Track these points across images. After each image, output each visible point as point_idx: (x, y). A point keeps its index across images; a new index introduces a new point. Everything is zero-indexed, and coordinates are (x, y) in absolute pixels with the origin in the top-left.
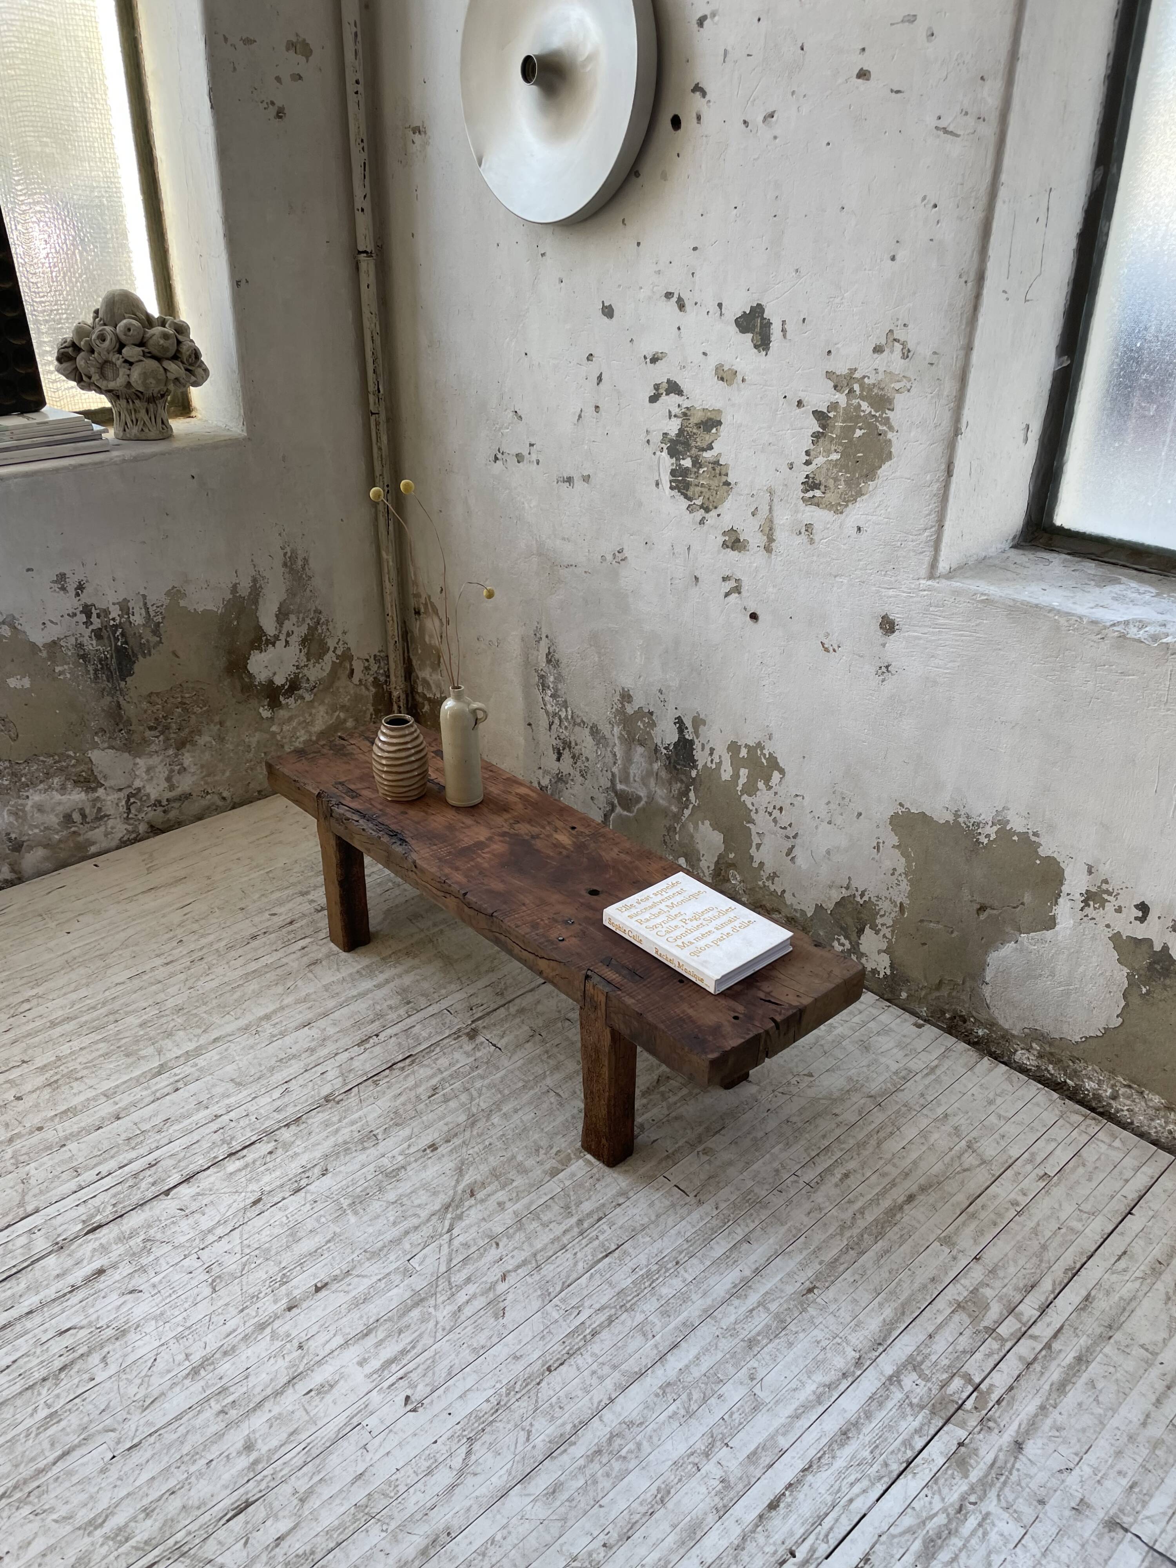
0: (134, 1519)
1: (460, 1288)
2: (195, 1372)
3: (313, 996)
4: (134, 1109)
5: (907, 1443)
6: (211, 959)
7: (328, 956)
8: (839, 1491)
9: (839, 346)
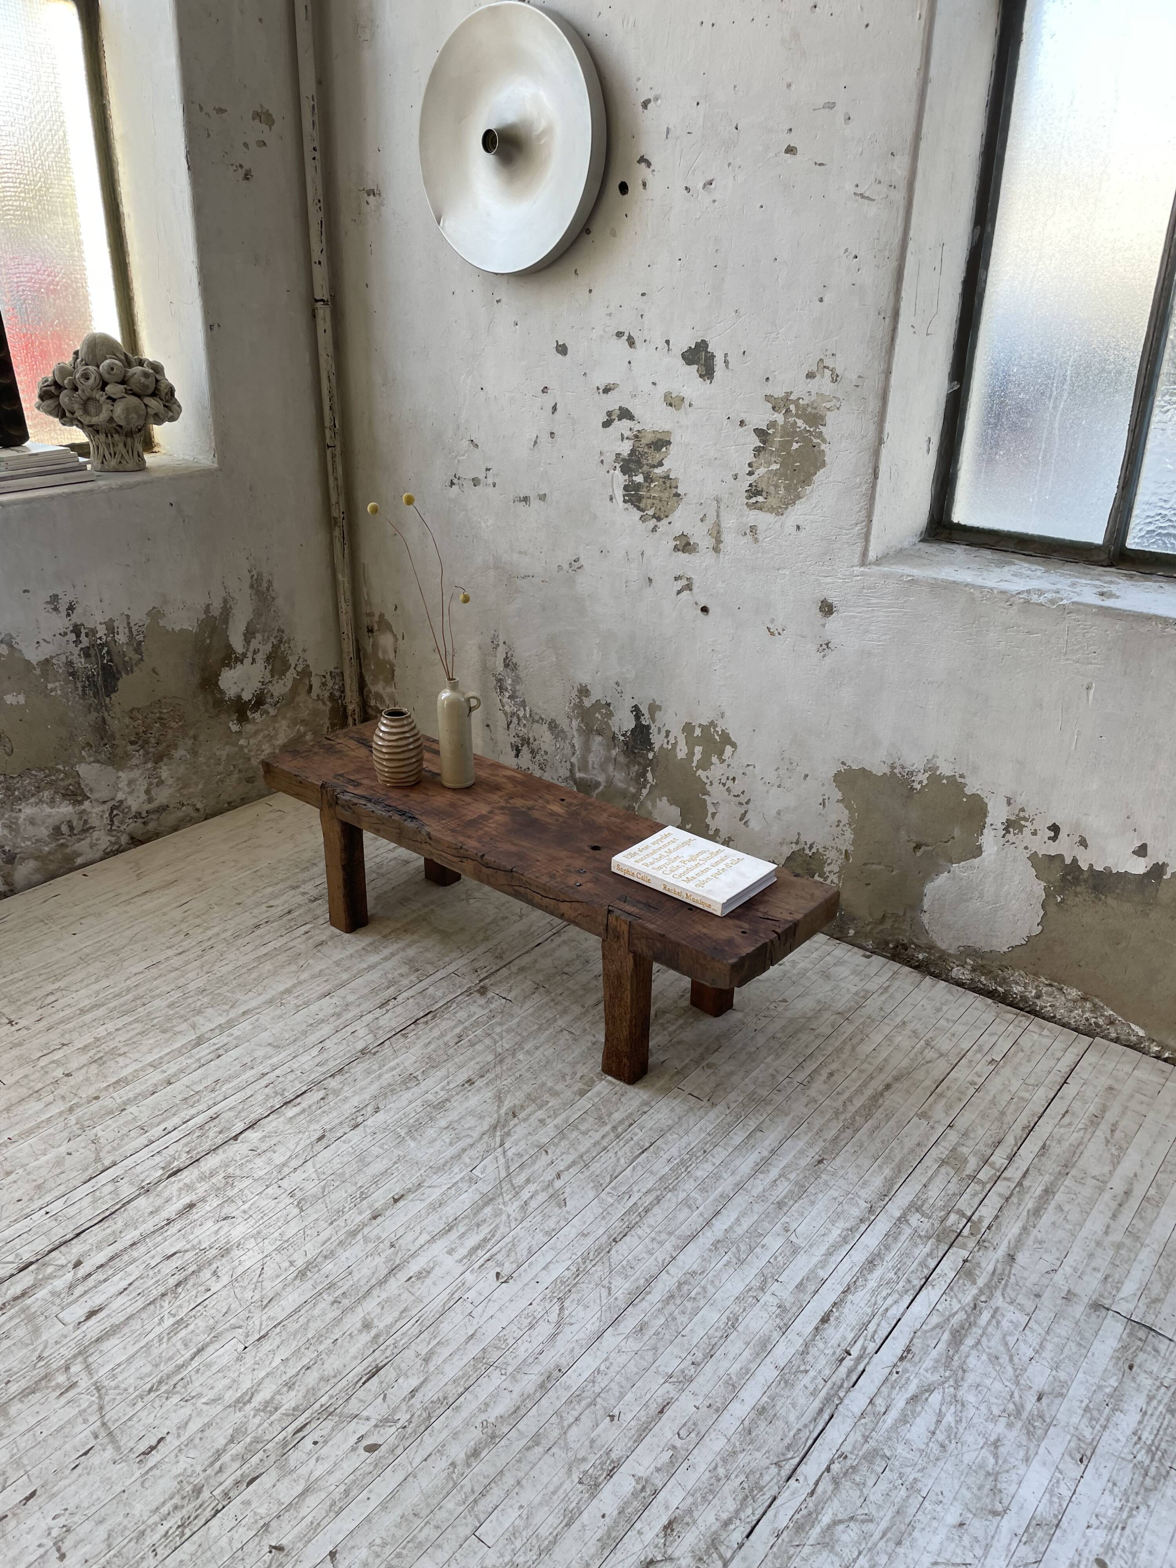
0: (278, 1392)
1: (522, 1188)
2: (302, 1274)
3: (328, 971)
4: (182, 1075)
5: (923, 1264)
6: (220, 947)
7: (332, 937)
8: (875, 1304)
9: (776, 373)
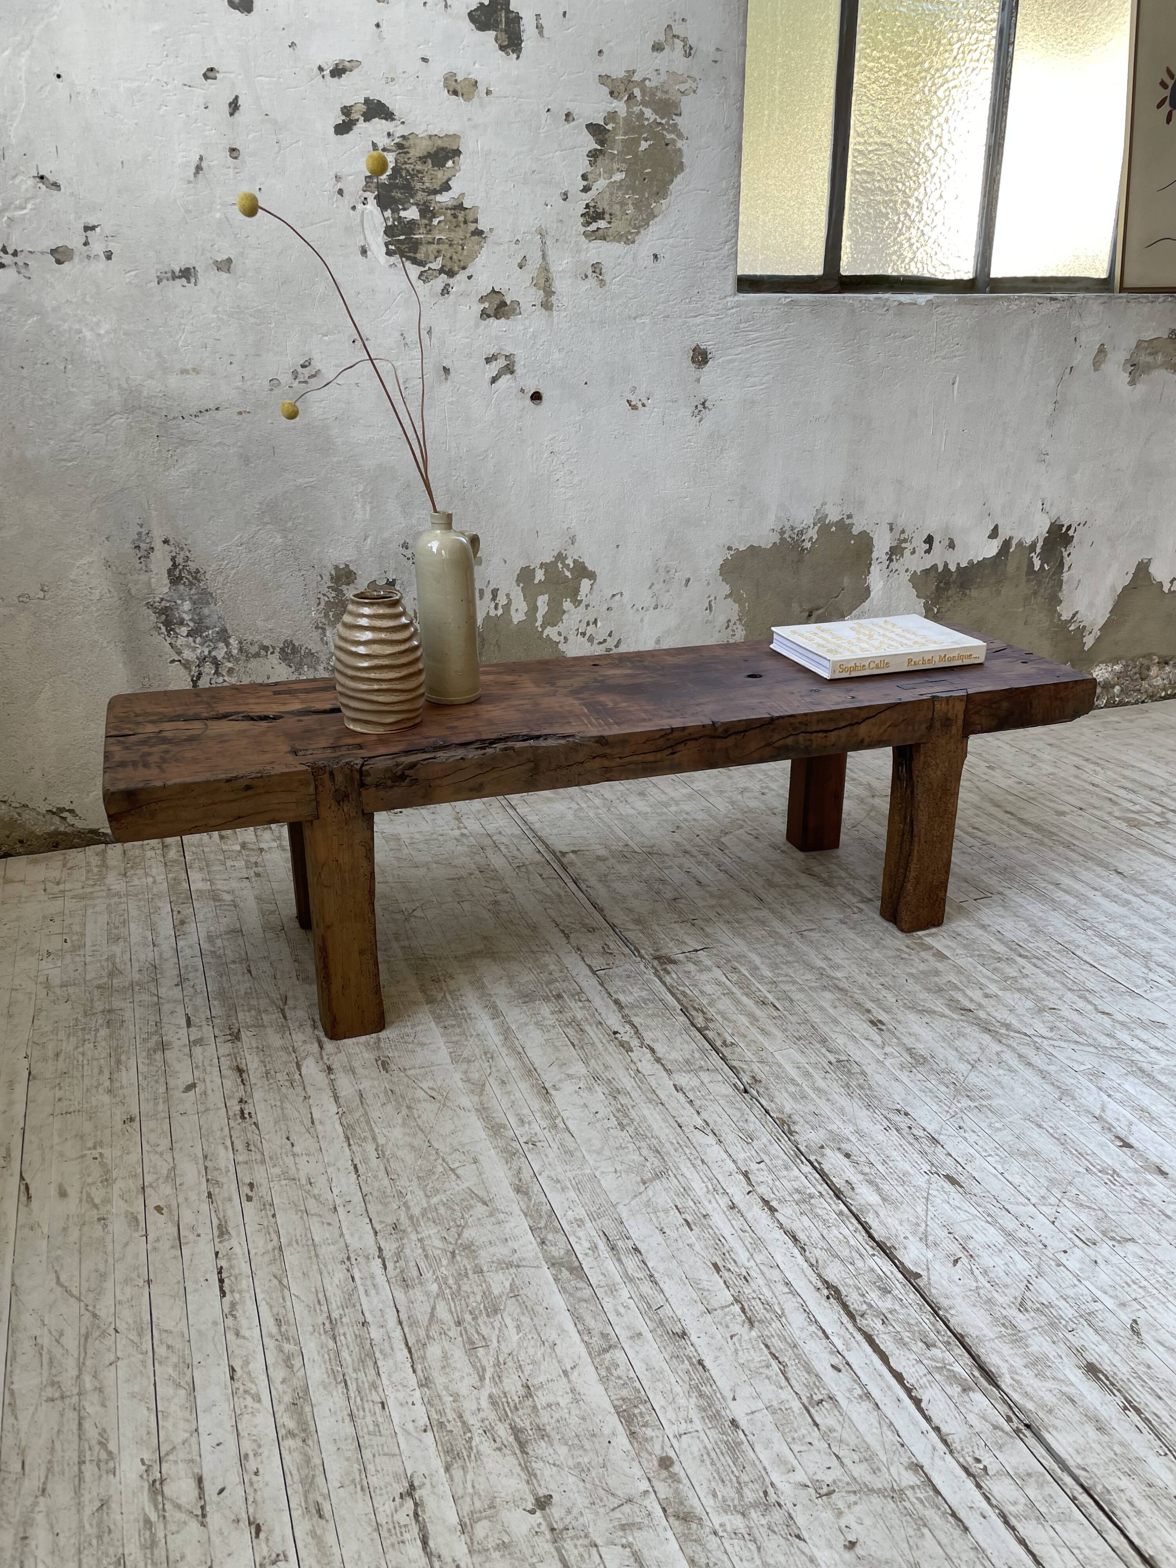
9: (612, 44)
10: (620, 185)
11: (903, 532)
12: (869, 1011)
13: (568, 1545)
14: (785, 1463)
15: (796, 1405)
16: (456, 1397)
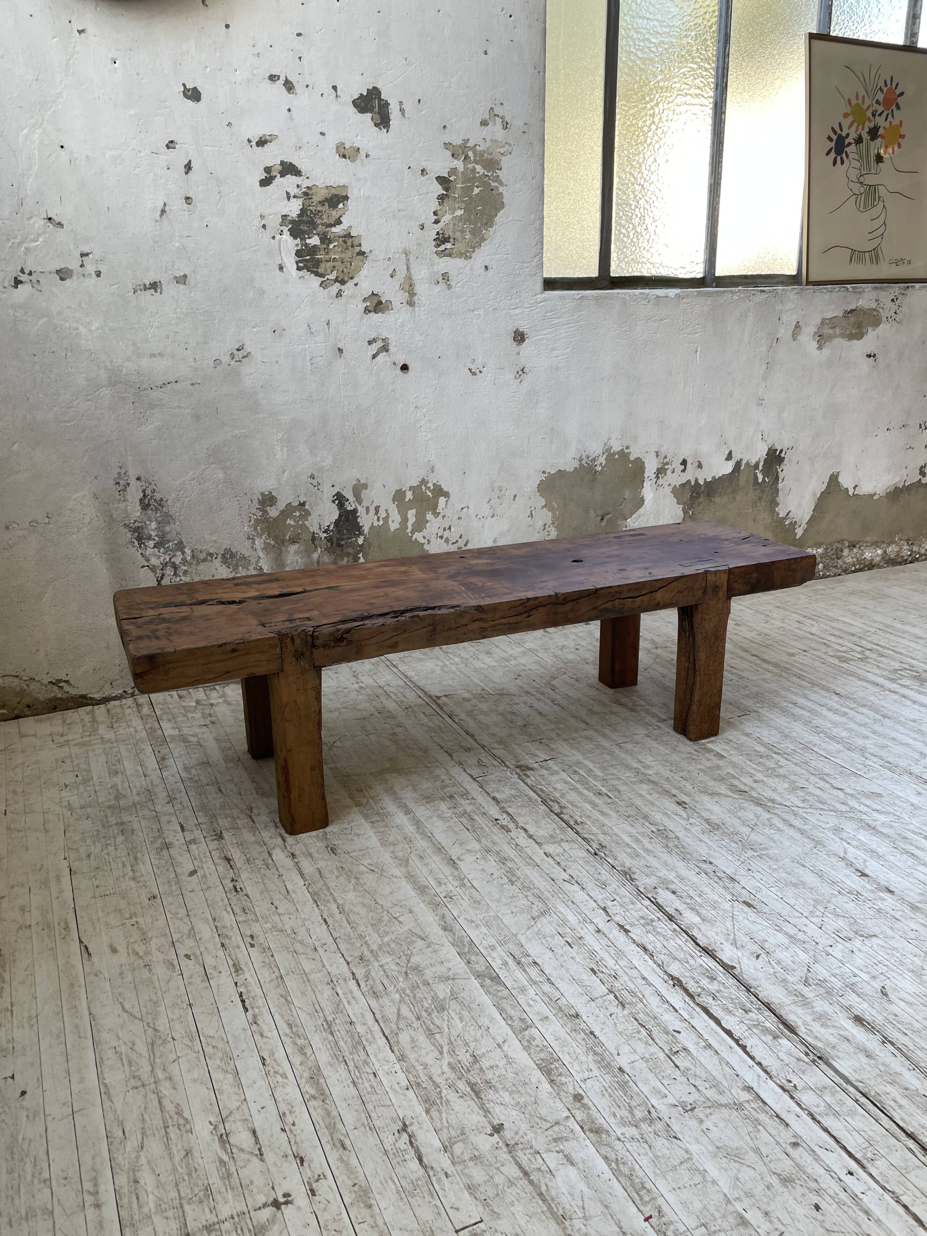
9: (453, 121)
10: (460, 218)
11: (665, 457)
12: (675, 796)
13: (520, 1154)
14: (659, 1092)
15: (662, 1055)
16: (425, 1066)
